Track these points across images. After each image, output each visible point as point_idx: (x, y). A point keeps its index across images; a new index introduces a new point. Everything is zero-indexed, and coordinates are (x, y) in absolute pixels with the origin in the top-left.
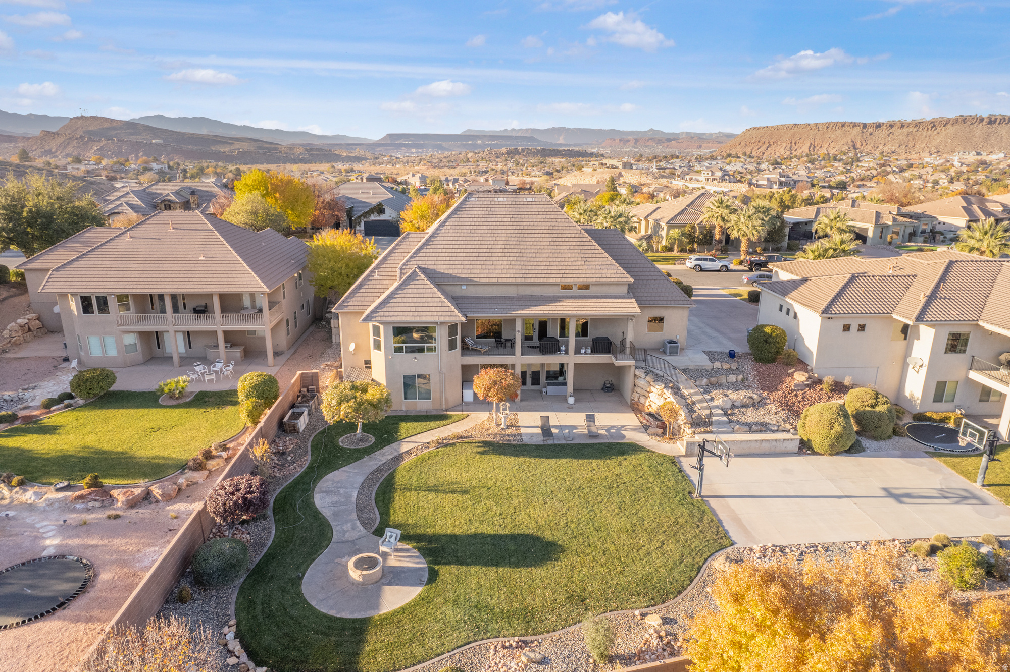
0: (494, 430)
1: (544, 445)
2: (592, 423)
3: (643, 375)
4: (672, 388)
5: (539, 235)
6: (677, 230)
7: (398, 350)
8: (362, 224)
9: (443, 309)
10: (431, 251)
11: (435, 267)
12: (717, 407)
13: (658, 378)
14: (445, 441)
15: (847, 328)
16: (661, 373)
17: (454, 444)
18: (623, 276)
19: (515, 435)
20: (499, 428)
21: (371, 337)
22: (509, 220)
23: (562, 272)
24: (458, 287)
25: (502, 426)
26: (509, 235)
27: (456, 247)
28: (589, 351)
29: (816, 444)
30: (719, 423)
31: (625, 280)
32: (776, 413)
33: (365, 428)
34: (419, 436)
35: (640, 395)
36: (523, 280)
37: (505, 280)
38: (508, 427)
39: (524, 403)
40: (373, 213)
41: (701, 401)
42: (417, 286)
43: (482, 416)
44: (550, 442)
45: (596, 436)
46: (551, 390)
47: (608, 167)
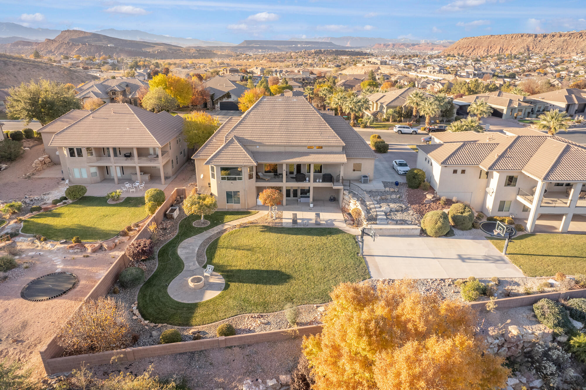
0: (270, 220)
1: (293, 228)
2: (318, 218)
3: (347, 194)
4: (361, 201)
5: (298, 120)
6: (391, 110)
7: (223, 179)
8: (219, 104)
9: (245, 158)
10: (242, 128)
11: (243, 136)
12: (382, 211)
13: (354, 195)
14: (244, 225)
15: (455, 172)
16: (357, 193)
17: (248, 226)
18: (339, 142)
19: (279, 223)
20: (272, 219)
21: (210, 172)
22: (283, 111)
23: (309, 139)
24: (255, 147)
25: (274, 218)
26: (283, 119)
27: (254, 125)
28: (321, 181)
29: (428, 232)
30: (381, 219)
31: (341, 144)
32: (412, 215)
33: (206, 217)
34: (232, 222)
35: (346, 204)
36: (288, 144)
37: (278, 144)
38: (276, 218)
39: (288, 206)
40: (224, 98)
41: (373, 208)
42: (233, 147)
43: (266, 212)
44: (296, 227)
45: (319, 224)
46: (303, 200)
47: (371, 64)
